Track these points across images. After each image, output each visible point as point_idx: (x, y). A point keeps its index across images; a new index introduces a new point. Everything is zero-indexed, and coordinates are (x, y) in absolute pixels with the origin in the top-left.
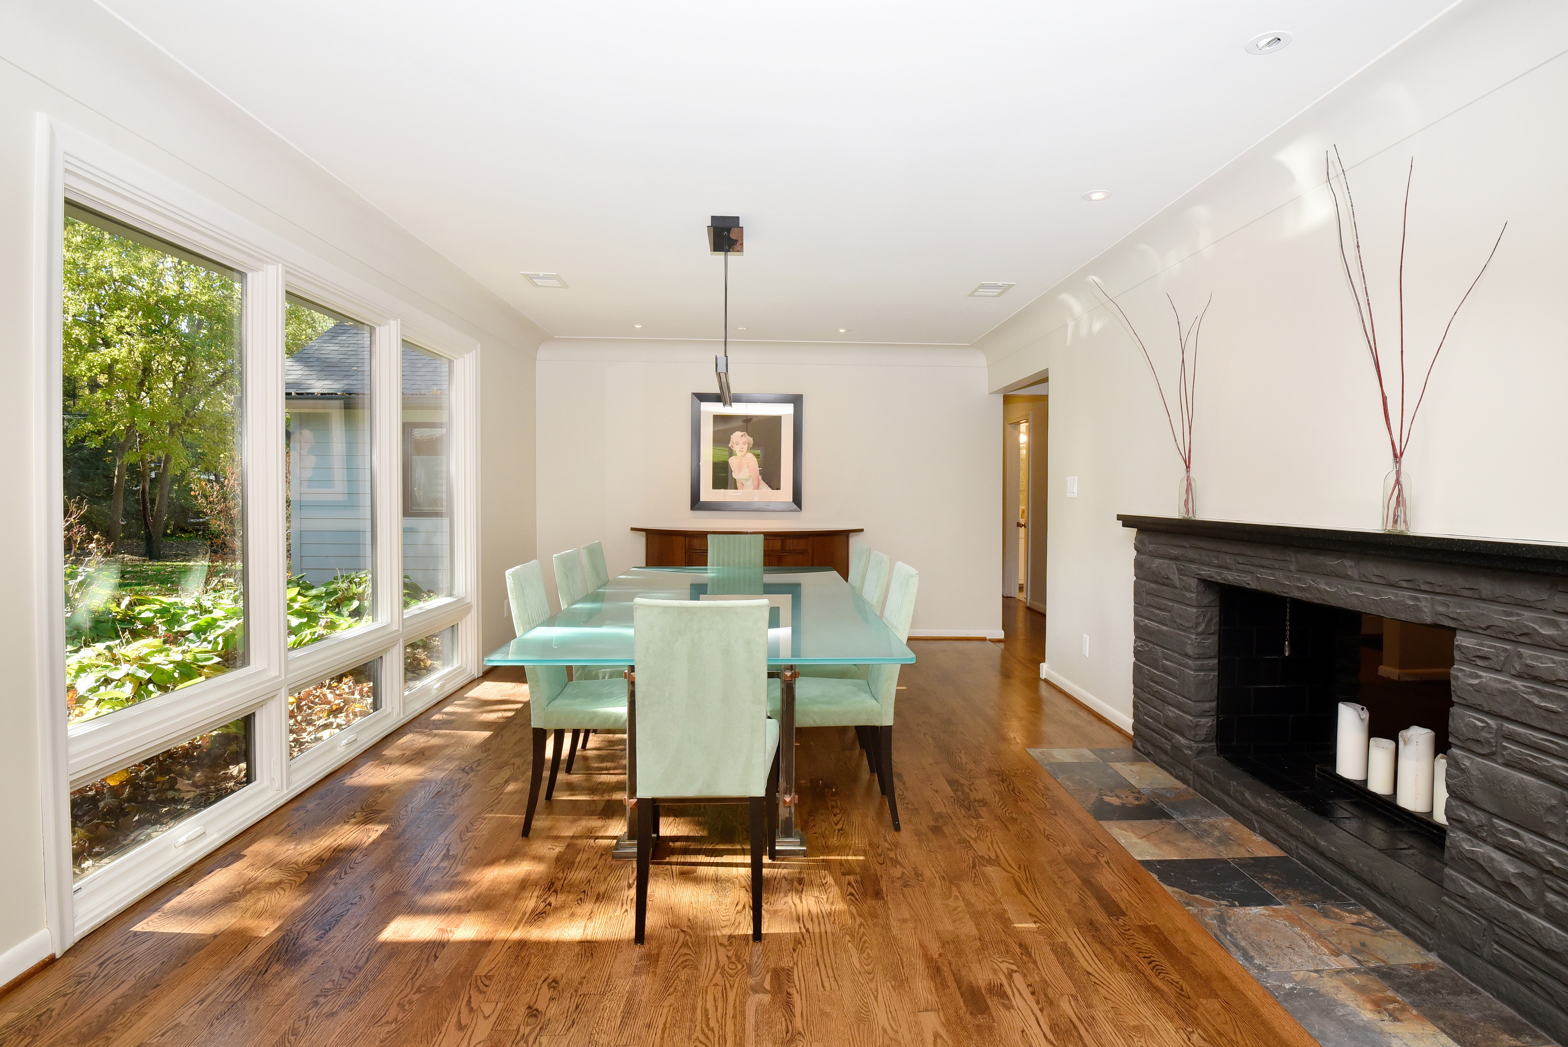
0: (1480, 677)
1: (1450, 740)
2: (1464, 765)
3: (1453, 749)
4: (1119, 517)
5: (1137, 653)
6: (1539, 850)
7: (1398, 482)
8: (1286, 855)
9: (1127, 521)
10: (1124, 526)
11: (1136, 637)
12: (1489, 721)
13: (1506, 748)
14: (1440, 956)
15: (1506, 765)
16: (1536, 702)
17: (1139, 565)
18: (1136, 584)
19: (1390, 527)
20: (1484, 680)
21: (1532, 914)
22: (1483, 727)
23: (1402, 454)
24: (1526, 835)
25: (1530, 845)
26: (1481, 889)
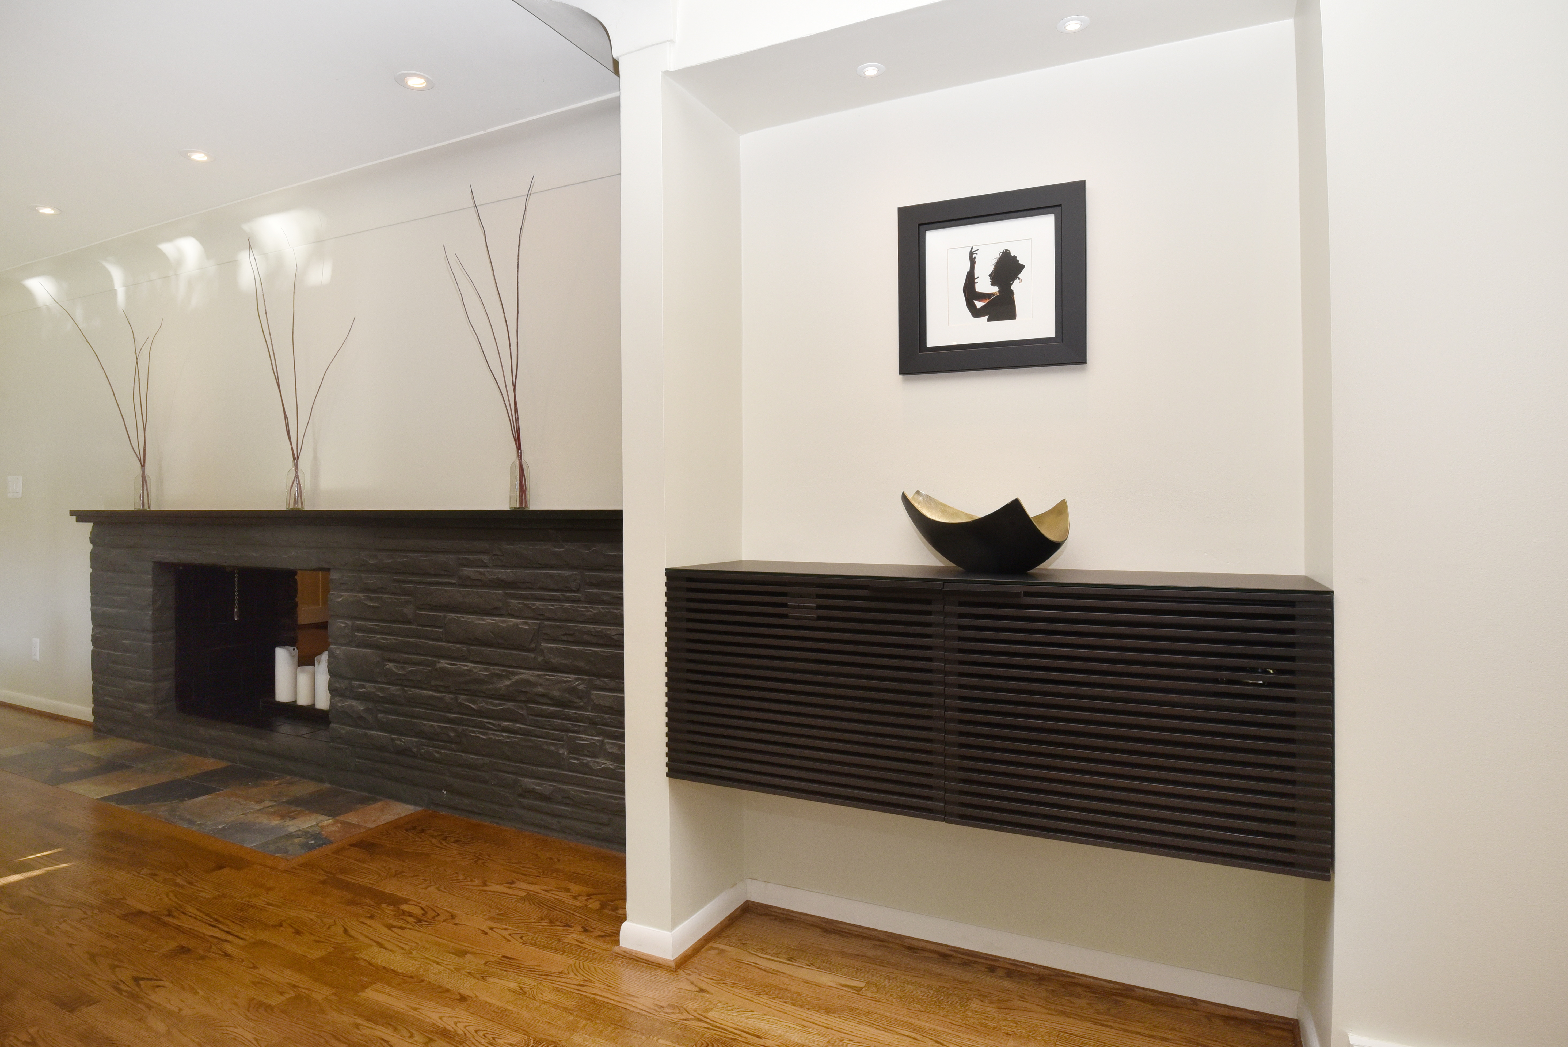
0: (343, 596)
1: (330, 640)
2: (336, 653)
3: (331, 646)
4: (72, 513)
5: (95, 640)
6: (373, 690)
7: (297, 477)
8: (231, 764)
9: (81, 516)
10: (77, 521)
11: (94, 626)
12: (348, 623)
13: (356, 636)
14: (330, 783)
15: (358, 646)
16: (369, 604)
17: (95, 557)
18: (93, 576)
19: (291, 506)
20: (344, 597)
21: (373, 731)
22: (345, 627)
23: (298, 458)
24: (367, 684)
25: (369, 689)
26: (348, 728)
